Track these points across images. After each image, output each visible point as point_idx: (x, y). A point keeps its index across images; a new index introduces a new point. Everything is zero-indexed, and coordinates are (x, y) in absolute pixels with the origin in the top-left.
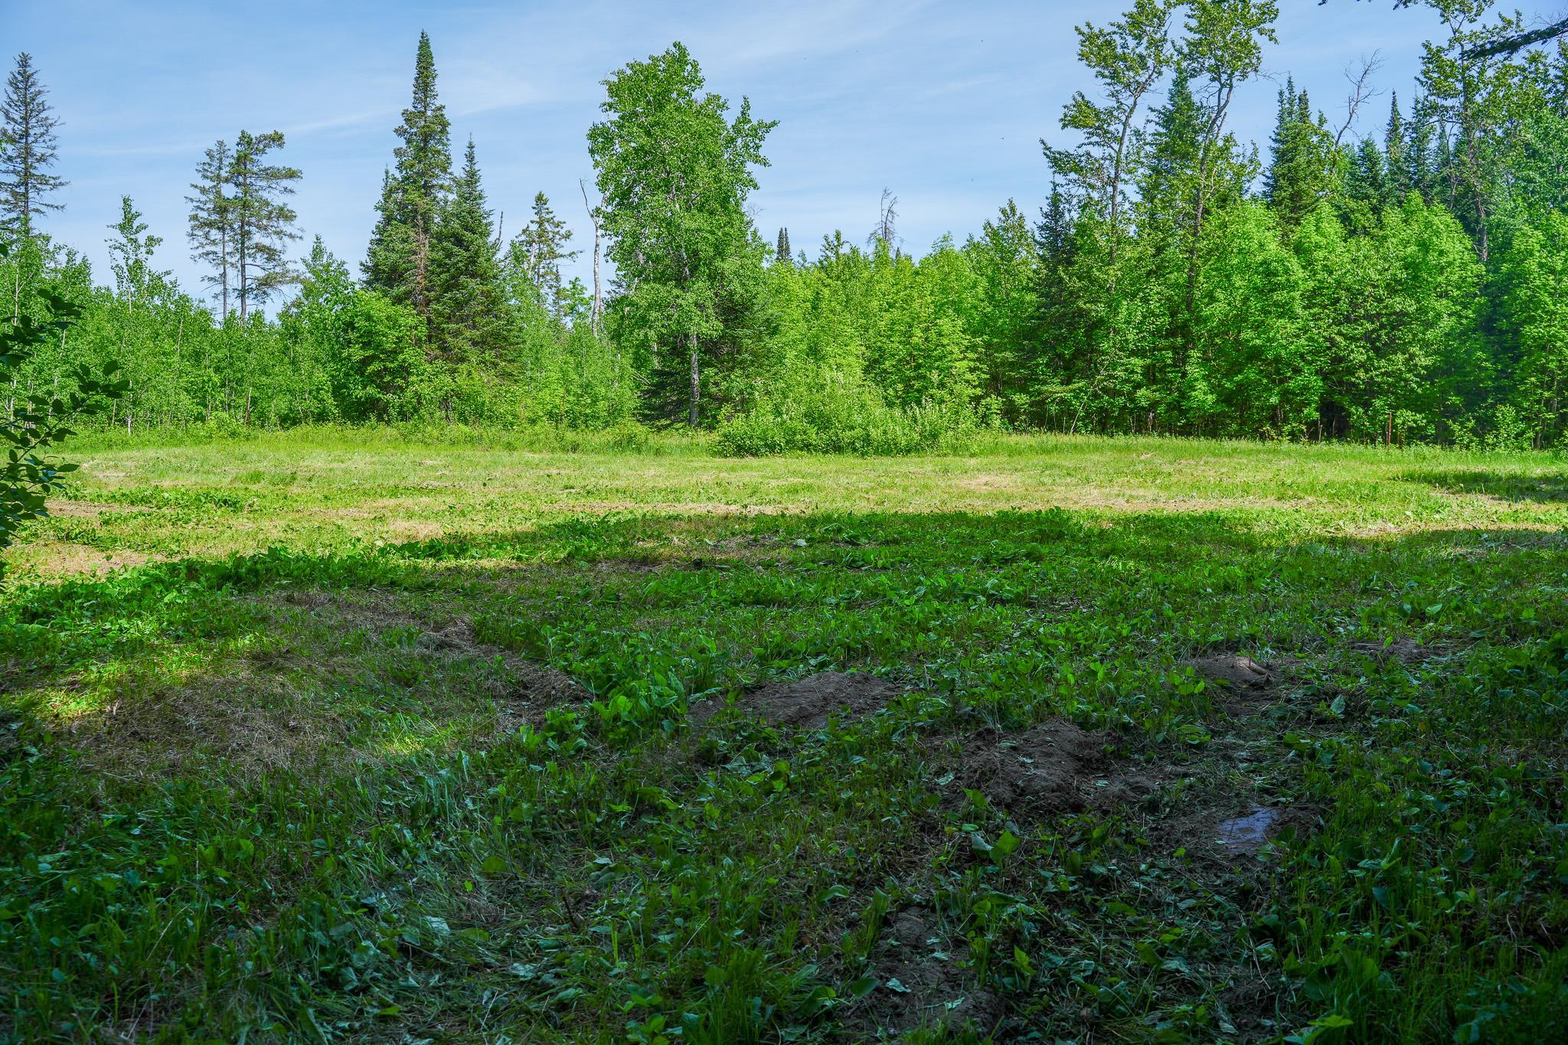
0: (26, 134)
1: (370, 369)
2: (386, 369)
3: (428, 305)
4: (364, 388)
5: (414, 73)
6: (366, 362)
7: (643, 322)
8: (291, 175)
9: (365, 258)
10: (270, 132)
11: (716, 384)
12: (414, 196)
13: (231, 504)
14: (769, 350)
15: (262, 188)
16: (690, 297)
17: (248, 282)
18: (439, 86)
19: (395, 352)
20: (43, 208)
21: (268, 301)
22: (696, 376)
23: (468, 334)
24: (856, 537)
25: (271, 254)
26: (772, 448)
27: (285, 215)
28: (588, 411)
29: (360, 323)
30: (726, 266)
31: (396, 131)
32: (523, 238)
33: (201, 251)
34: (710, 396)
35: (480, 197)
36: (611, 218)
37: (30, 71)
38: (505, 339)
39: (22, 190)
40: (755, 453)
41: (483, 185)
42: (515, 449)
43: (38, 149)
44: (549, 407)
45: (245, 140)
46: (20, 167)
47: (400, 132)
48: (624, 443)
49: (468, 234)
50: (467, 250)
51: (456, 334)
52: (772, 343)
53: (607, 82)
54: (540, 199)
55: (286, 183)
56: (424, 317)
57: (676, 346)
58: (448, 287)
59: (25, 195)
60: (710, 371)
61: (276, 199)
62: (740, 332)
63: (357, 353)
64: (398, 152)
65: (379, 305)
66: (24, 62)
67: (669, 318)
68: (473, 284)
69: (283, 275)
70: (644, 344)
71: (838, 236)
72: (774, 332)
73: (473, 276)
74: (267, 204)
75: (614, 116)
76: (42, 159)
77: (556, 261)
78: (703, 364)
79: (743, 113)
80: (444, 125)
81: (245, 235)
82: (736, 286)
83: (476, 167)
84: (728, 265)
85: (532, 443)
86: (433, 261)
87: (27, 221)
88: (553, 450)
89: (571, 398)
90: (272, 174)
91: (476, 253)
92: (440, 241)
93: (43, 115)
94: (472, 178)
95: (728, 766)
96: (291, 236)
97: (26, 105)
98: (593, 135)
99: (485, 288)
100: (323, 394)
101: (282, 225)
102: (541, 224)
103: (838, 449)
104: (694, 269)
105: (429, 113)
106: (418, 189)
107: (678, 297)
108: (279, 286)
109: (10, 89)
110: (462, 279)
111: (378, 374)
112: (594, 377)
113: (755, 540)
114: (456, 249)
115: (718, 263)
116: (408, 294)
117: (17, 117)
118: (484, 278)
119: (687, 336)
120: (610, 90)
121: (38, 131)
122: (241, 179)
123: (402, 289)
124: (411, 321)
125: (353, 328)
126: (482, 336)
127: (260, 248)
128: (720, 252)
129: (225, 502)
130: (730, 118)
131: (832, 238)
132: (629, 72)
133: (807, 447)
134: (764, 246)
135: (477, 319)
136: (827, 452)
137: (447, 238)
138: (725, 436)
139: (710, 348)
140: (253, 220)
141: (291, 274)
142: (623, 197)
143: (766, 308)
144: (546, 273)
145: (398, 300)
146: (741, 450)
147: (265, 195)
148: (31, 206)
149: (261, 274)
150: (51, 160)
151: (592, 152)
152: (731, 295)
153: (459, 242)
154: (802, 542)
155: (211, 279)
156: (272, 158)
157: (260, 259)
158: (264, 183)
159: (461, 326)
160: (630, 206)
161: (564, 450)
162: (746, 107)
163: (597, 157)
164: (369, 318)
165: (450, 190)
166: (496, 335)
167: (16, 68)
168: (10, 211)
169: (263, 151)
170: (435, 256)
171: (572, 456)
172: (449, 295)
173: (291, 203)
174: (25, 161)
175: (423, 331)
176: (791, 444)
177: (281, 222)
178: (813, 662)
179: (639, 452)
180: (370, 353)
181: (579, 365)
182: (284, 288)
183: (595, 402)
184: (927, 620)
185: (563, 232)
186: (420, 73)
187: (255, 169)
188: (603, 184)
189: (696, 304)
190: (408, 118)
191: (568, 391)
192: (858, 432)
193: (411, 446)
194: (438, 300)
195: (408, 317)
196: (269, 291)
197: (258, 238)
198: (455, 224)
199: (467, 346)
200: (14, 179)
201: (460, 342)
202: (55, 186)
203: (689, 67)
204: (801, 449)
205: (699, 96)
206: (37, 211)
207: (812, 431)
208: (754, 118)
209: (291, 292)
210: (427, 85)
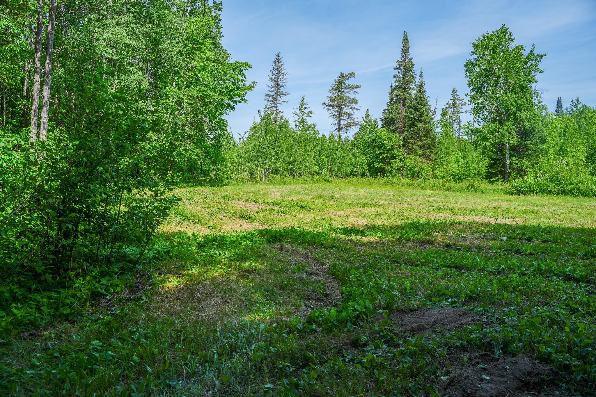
0: (278, 79)
1: (381, 157)
2: (387, 157)
3: (403, 133)
4: (379, 163)
5: (401, 46)
6: (381, 154)
7: (485, 139)
8: (357, 87)
9: (381, 116)
10: (350, 72)
11: (516, 164)
12: (400, 92)
13: (303, 207)
14: (541, 150)
15: (347, 92)
16: (505, 128)
17: (341, 126)
18: (411, 51)
19: (391, 150)
20: (282, 102)
21: (348, 132)
22: (508, 161)
23: (418, 144)
24: (531, 238)
25: (349, 115)
26: (533, 192)
27: (355, 101)
28: (466, 174)
29: (378, 140)
30: (522, 115)
31: (394, 68)
32: (447, 106)
33: (331, 114)
34: (514, 169)
35: (425, 91)
36: (473, 98)
37: (280, 58)
38: (433, 146)
39: (276, 97)
40: (525, 194)
41: (425, 87)
42: (426, 189)
43: (281, 83)
44: (450, 172)
45: (342, 76)
46: (275, 89)
47: (396, 69)
48: (470, 188)
49: (419, 106)
50: (419, 112)
51: (414, 144)
52: (543, 147)
53: (472, 43)
54: (454, 91)
55: (355, 90)
56: (402, 138)
57: (499, 148)
58: (411, 126)
59: (277, 98)
60: (513, 159)
61: (352, 95)
62: (528, 142)
63: (377, 151)
64: (395, 77)
65: (385, 134)
66: (278, 55)
67: (495, 137)
68: (420, 125)
69: (353, 123)
70: (485, 147)
71: (578, 100)
72: (544, 142)
73: (421, 121)
74: (349, 97)
75: (475, 57)
76: (282, 86)
77: (460, 115)
78: (511, 156)
79: (532, 51)
80: (412, 65)
81: (341, 109)
82: (526, 123)
83: (423, 80)
84: (523, 115)
85: (433, 186)
86: (406, 116)
87: (277, 107)
88: (440, 190)
89: (460, 169)
90: (351, 87)
91: (422, 113)
92: (409, 109)
93: (283, 72)
94: (422, 84)
95: (365, 349)
96: (356, 109)
97: (278, 69)
98: (467, 64)
99: (425, 126)
100: (364, 166)
101: (354, 106)
102: (454, 100)
103: (564, 193)
104: (508, 116)
105: (407, 61)
106: (402, 90)
107: (499, 128)
108: (352, 127)
109: (274, 65)
110: (416, 123)
111: (384, 158)
112: (469, 160)
113: (484, 236)
114: (414, 112)
115: (518, 114)
116: (396, 129)
117: (275, 73)
118: (425, 122)
119: (504, 145)
120: (474, 47)
121: (281, 77)
122: (340, 89)
123: (394, 127)
124: (396, 139)
125: (376, 142)
126: (423, 144)
127: (346, 114)
128: (519, 109)
129: (302, 206)
130: (525, 54)
131: (575, 101)
132: (482, 39)
133: (550, 192)
134: (543, 106)
135: (422, 138)
136: (558, 194)
137: (412, 108)
138: (513, 186)
139: (514, 149)
140: (343, 103)
141: (356, 123)
142: (479, 89)
143: (540, 131)
144: (456, 119)
145: (393, 131)
146: (519, 192)
147: (348, 94)
148: (278, 102)
149: (345, 123)
150: (285, 86)
151: (466, 71)
152: (524, 127)
153: (416, 109)
154: (505, 238)
155: (334, 124)
156: (351, 81)
157: (345, 117)
158: (348, 90)
159: (416, 141)
160: (482, 92)
161: (444, 190)
162: (533, 49)
163: (468, 74)
164: (381, 138)
165: (414, 89)
166: (430, 144)
167: (276, 58)
168: (272, 104)
169: (348, 79)
170: (406, 114)
171: (447, 192)
172: (411, 129)
173: (357, 97)
174: (277, 88)
175: (401, 143)
176: (542, 191)
177: (353, 104)
178: (450, 301)
179: (475, 192)
180: (381, 151)
181: (464, 155)
182: (353, 127)
183: (470, 170)
184: (518, 286)
185: (463, 103)
186: (403, 46)
187: (345, 86)
188: (470, 84)
189: (508, 131)
190: (399, 63)
191: (458, 166)
192: (574, 186)
193: (388, 186)
194: (407, 131)
195: (396, 138)
196: (348, 128)
197: (345, 110)
198: (415, 102)
199: (417, 148)
200: (273, 93)
201: (415, 147)
202: (285, 95)
203: (508, 34)
204: (546, 193)
205: (512, 46)
206: (280, 103)
207: (552, 185)
208: (536, 53)
209: (357, 129)
210: (406, 50)
